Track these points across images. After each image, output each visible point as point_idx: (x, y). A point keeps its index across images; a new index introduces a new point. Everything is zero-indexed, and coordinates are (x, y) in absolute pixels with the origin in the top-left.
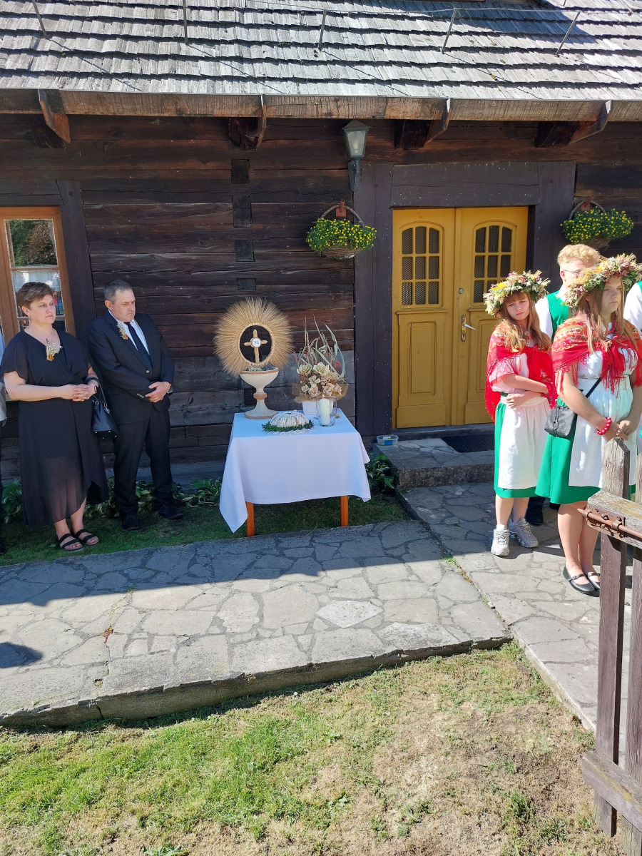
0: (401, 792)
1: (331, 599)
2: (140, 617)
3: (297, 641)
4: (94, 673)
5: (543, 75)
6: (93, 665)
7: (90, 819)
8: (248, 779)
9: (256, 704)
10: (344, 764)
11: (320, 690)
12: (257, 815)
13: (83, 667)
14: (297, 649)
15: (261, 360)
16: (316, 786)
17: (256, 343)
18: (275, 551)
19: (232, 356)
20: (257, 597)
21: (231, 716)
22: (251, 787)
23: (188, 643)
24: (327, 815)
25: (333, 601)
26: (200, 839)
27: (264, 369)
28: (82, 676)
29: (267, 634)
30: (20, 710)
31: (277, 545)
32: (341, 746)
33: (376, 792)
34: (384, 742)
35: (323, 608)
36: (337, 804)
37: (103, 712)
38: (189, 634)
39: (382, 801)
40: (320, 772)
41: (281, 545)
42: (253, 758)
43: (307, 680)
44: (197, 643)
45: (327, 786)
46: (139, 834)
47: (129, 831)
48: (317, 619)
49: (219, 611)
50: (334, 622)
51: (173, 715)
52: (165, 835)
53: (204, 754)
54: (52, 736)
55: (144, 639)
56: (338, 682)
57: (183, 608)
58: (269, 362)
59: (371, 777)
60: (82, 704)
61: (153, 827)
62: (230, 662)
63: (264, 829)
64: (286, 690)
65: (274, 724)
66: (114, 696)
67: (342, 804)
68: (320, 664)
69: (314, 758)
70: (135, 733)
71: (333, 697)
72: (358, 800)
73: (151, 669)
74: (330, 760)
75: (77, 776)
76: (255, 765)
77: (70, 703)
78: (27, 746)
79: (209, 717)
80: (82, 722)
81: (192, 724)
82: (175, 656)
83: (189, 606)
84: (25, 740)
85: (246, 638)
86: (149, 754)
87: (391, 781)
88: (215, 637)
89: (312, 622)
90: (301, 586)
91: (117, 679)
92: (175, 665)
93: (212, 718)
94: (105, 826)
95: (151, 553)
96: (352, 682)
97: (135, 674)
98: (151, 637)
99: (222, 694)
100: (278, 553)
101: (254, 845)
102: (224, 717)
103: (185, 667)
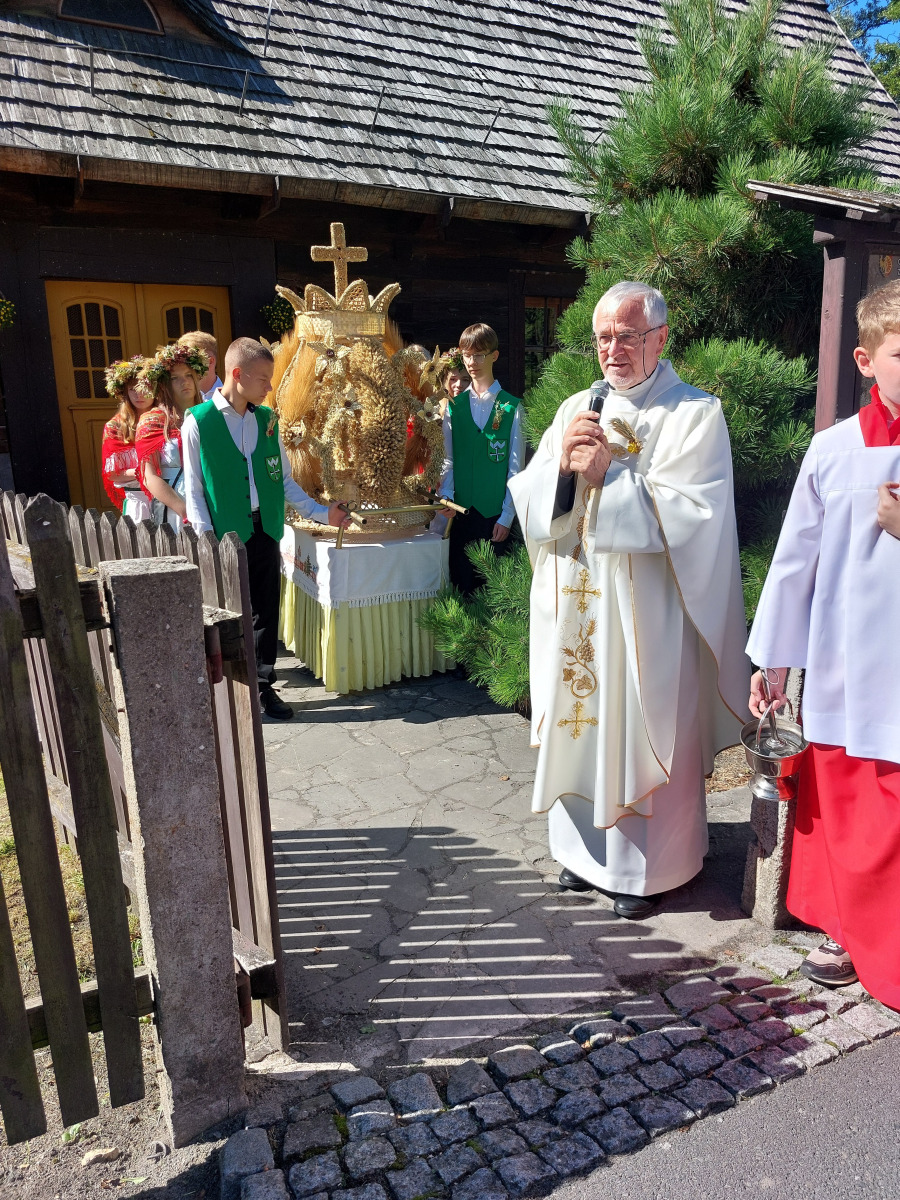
5: (217, 137)
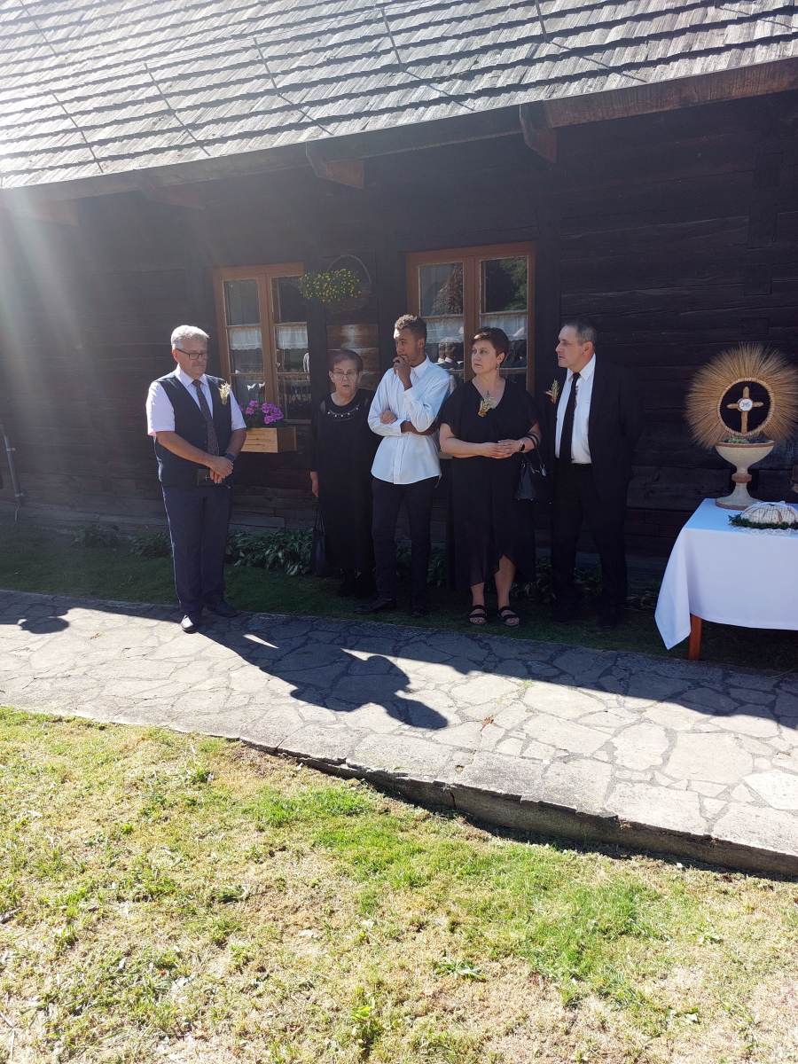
0: (780, 1048)
1: (774, 767)
2: (525, 716)
3: (701, 803)
4: (459, 757)
6: (461, 749)
7: (408, 900)
8: (582, 937)
9: (626, 859)
10: (711, 974)
11: (714, 874)
12: (577, 979)
13: (451, 748)
14: (697, 813)
15: (749, 430)
16: (663, 983)
17: (746, 405)
18: (718, 686)
19: (706, 420)
20: (671, 734)
21: (591, 860)
22: (583, 947)
23: (566, 759)
24: (664, 1024)
25: (775, 770)
26: (504, 974)
27: (752, 441)
28: (447, 757)
29: (666, 782)
30: (381, 769)
31: (723, 679)
32: (716, 953)
33: (743, 1030)
34: (780, 974)
35: (757, 775)
36: (682, 1018)
37: (457, 802)
38: (571, 751)
39: (745, 1044)
40: (675, 970)
41: (730, 681)
42: (599, 917)
43: (701, 855)
44: (576, 764)
45: (677, 990)
46: (446, 936)
47: (436, 929)
48: (742, 786)
49: (615, 736)
50: (764, 797)
51: (528, 833)
52: (470, 951)
53: (545, 889)
54: (405, 806)
55: (521, 739)
56: (745, 873)
57: (576, 720)
58: (762, 433)
59: (743, 1008)
60: (438, 785)
61: (460, 937)
62: (606, 797)
63: (578, 999)
64: (669, 857)
65: (639, 891)
66: (469, 788)
67: (688, 1022)
68: (723, 842)
69: (673, 950)
70: (482, 835)
71: (730, 889)
72: (713, 1027)
73: (515, 773)
74: (694, 962)
75: (413, 854)
76: (596, 925)
77: (426, 779)
78: (380, 807)
79: (565, 851)
80: (436, 804)
81: (545, 850)
82: (546, 769)
83: (583, 720)
84: (378, 800)
85: (636, 777)
86: (488, 863)
87: (771, 1027)
88: (599, 764)
89: (733, 787)
90: (737, 738)
91: (477, 772)
92: (543, 778)
93: (568, 854)
94: (417, 913)
95: (563, 650)
96: (765, 882)
97: (498, 772)
98: (530, 739)
99: (587, 830)
100: (721, 689)
101: (560, 1009)
102: (582, 857)
103: (552, 784)
